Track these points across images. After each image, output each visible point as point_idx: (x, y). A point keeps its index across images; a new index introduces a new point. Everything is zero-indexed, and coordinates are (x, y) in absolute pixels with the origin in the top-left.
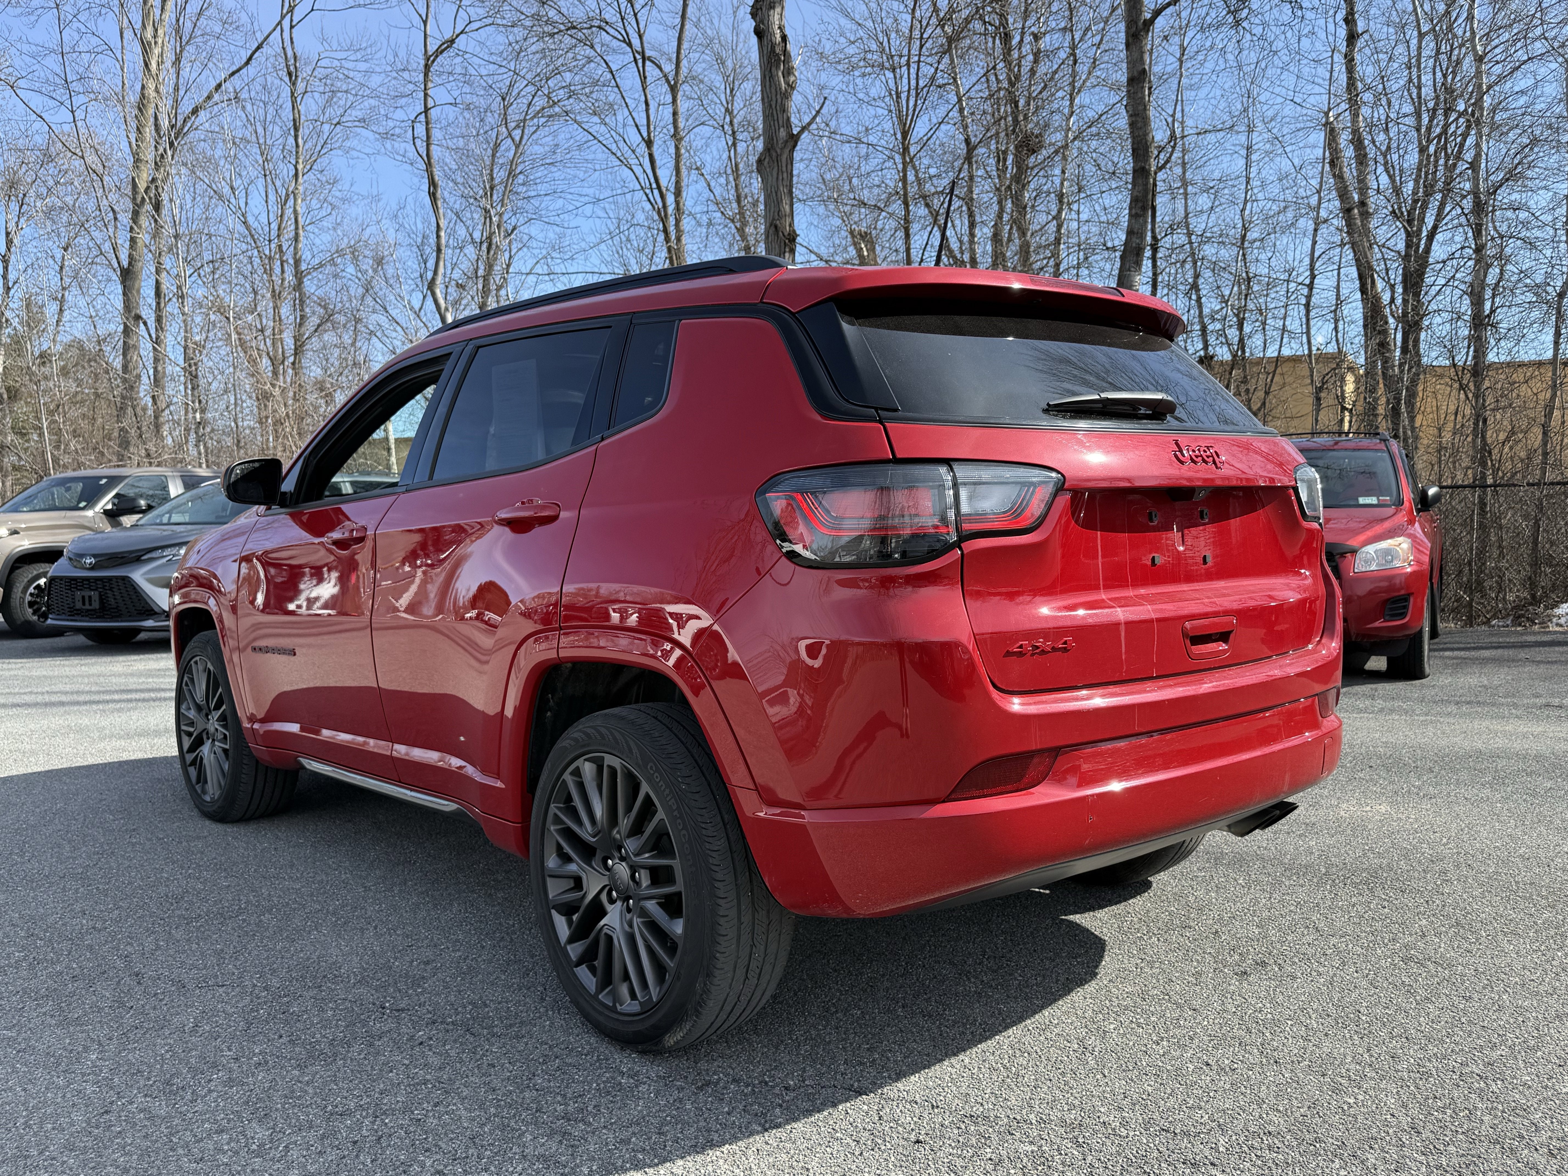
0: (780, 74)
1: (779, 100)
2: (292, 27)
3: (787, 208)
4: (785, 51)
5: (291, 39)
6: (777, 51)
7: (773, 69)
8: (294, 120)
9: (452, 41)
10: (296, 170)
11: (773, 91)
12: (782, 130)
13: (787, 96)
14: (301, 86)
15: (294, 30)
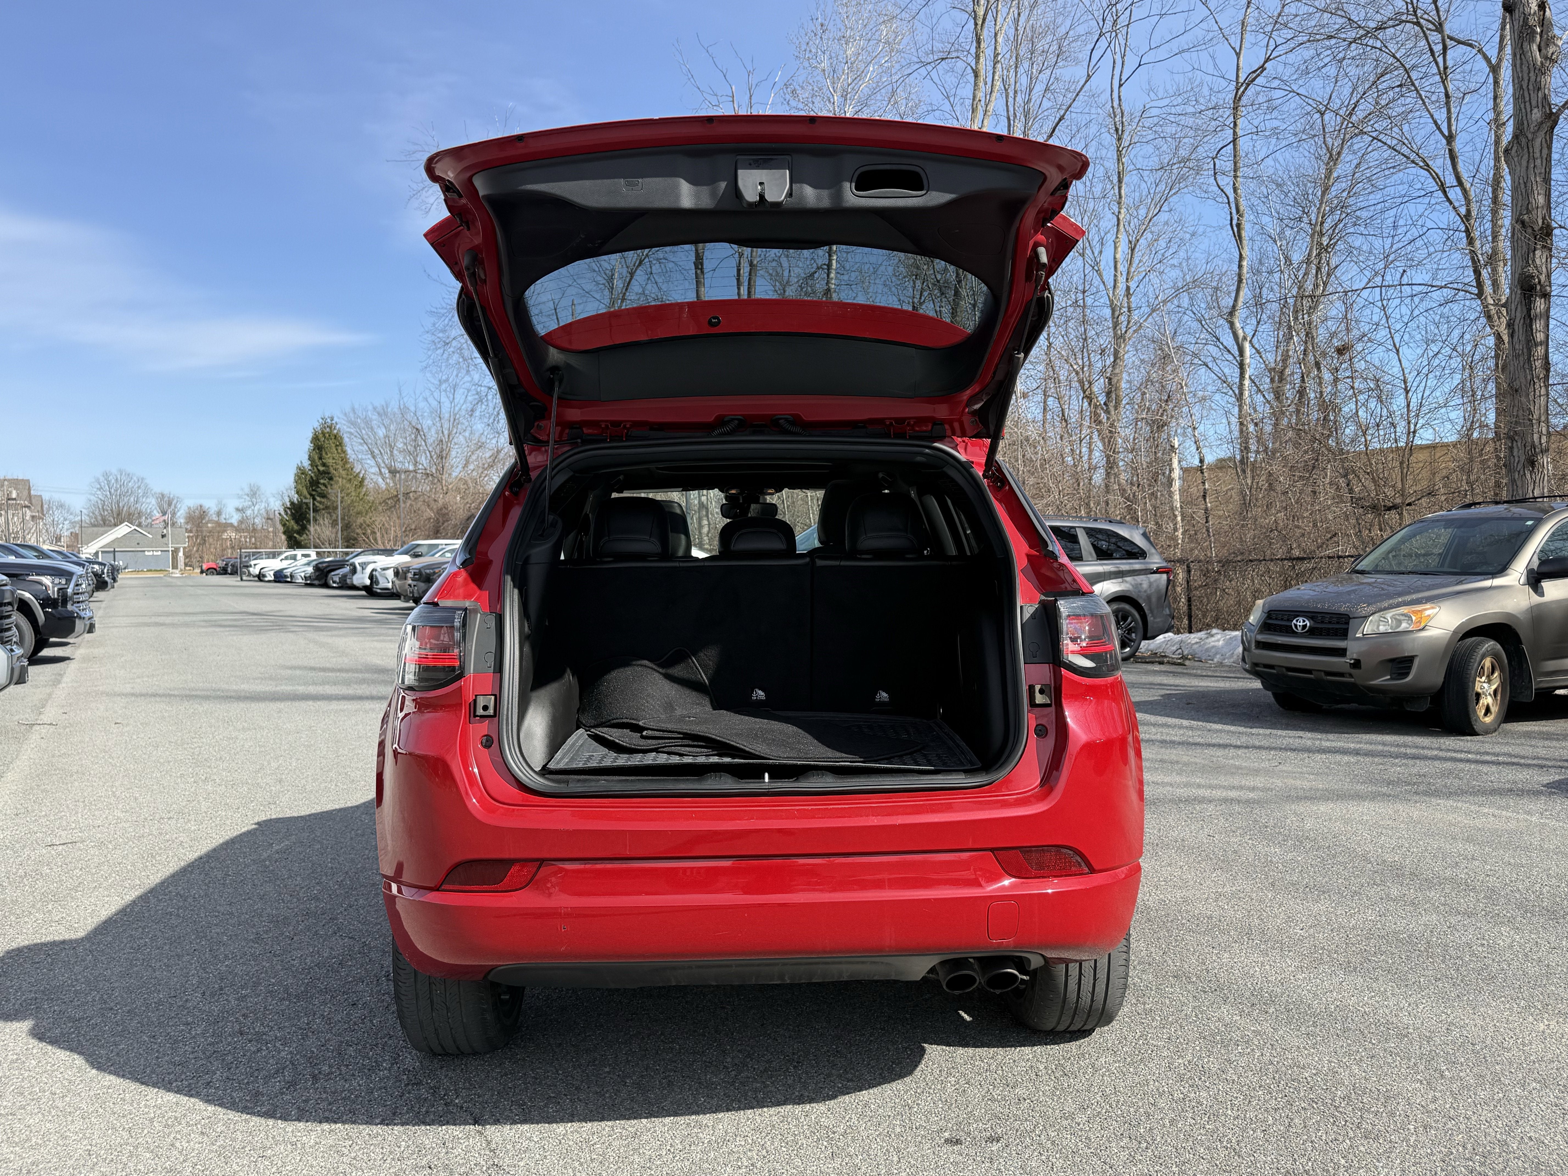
0: (1535, 47)
1: (1533, 78)
2: (1121, 85)
3: (1541, 200)
4: (1543, 22)
5: (1119, 97)
6: (1531, 22)
7: (1525, 44)
8: (1119, 173)
9: (1262, 68)
10: (1118, 220)
11: (1525, 68)
12: (1535, 111)
13: (1542, 71)
14: (1126, 138)
15: (1122, 89)
